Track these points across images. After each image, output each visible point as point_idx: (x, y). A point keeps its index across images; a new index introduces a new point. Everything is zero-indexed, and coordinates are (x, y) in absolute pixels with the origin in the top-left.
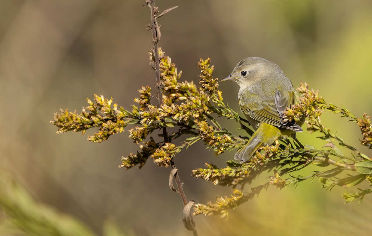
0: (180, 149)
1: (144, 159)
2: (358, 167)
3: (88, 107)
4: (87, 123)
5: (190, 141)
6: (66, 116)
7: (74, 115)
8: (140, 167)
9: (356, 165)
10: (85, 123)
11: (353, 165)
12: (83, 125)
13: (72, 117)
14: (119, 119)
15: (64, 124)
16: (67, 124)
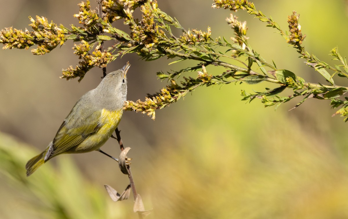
0: (116, 57)
1: (83, 72)
2: (278, 75)
3: (31, 24)
4: (30, 39)
5: (124, 50)
6: (11, 32)
7: (18, 31)
8: (79, 81)
9: (276, 72)
10: (28, 38)
11: (274, 72)
12: (27, 40)
13: (16, 33)
14: (59, 33)
15: (9, 39)
16: (12, 41)
